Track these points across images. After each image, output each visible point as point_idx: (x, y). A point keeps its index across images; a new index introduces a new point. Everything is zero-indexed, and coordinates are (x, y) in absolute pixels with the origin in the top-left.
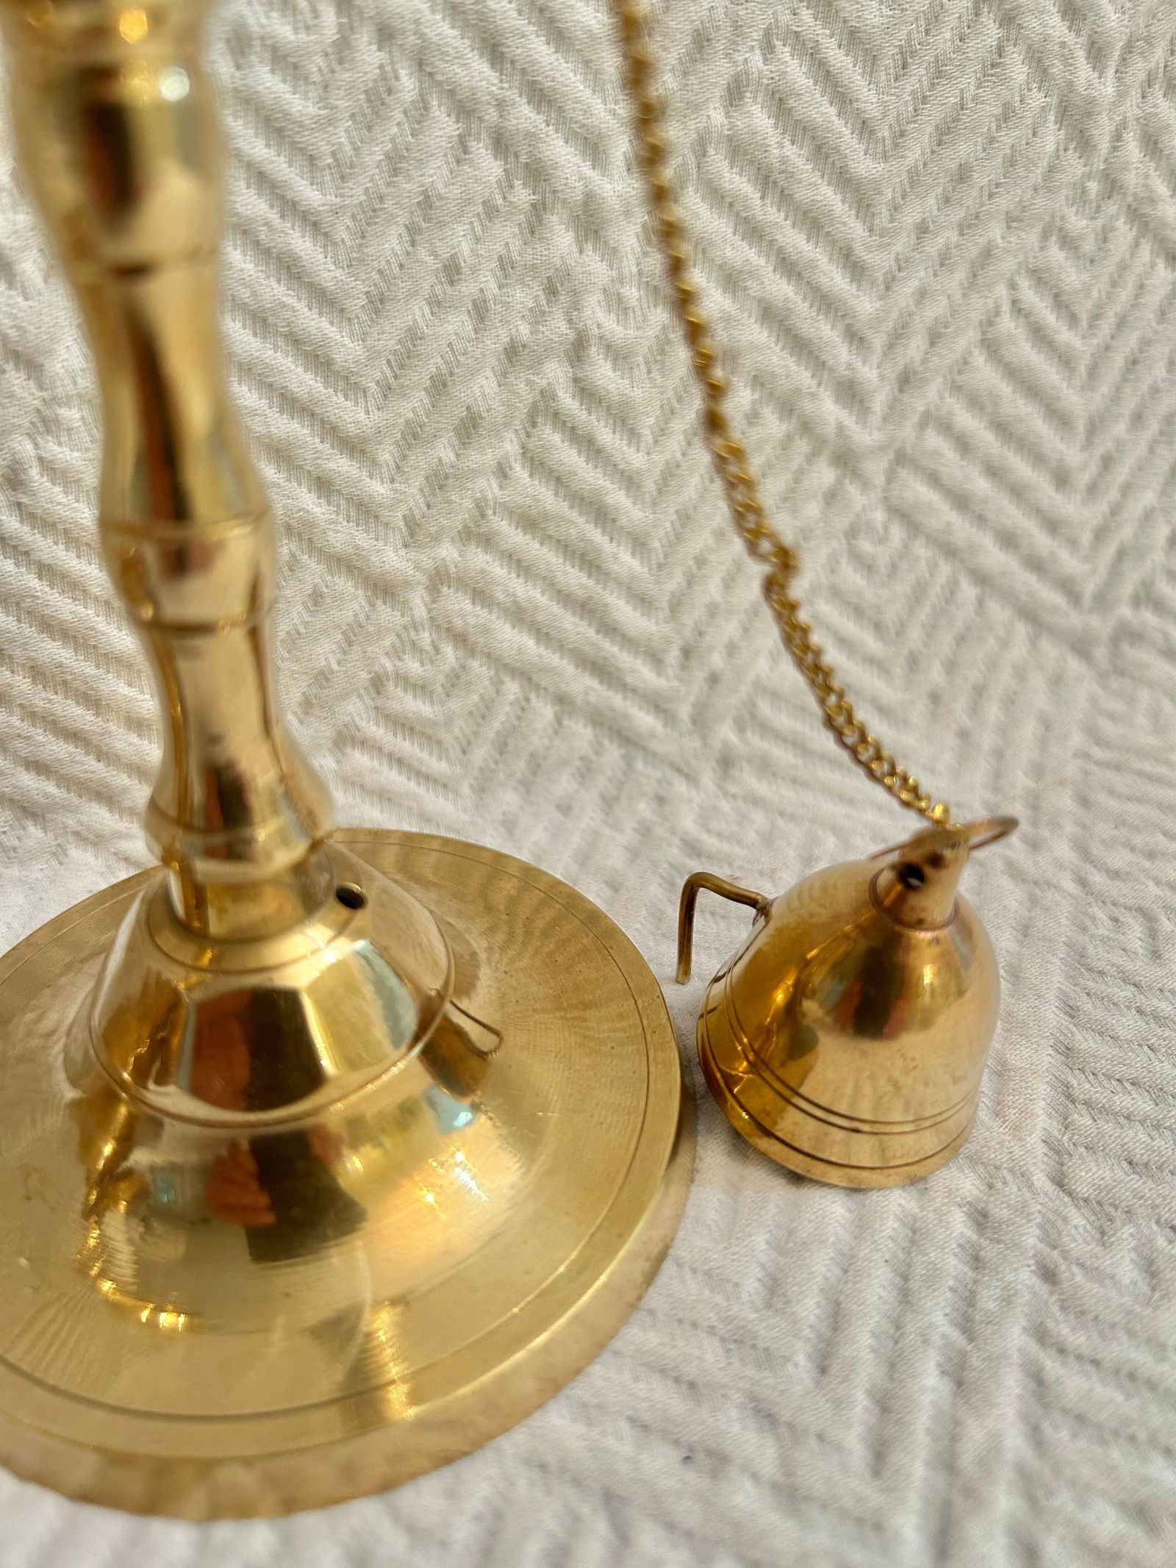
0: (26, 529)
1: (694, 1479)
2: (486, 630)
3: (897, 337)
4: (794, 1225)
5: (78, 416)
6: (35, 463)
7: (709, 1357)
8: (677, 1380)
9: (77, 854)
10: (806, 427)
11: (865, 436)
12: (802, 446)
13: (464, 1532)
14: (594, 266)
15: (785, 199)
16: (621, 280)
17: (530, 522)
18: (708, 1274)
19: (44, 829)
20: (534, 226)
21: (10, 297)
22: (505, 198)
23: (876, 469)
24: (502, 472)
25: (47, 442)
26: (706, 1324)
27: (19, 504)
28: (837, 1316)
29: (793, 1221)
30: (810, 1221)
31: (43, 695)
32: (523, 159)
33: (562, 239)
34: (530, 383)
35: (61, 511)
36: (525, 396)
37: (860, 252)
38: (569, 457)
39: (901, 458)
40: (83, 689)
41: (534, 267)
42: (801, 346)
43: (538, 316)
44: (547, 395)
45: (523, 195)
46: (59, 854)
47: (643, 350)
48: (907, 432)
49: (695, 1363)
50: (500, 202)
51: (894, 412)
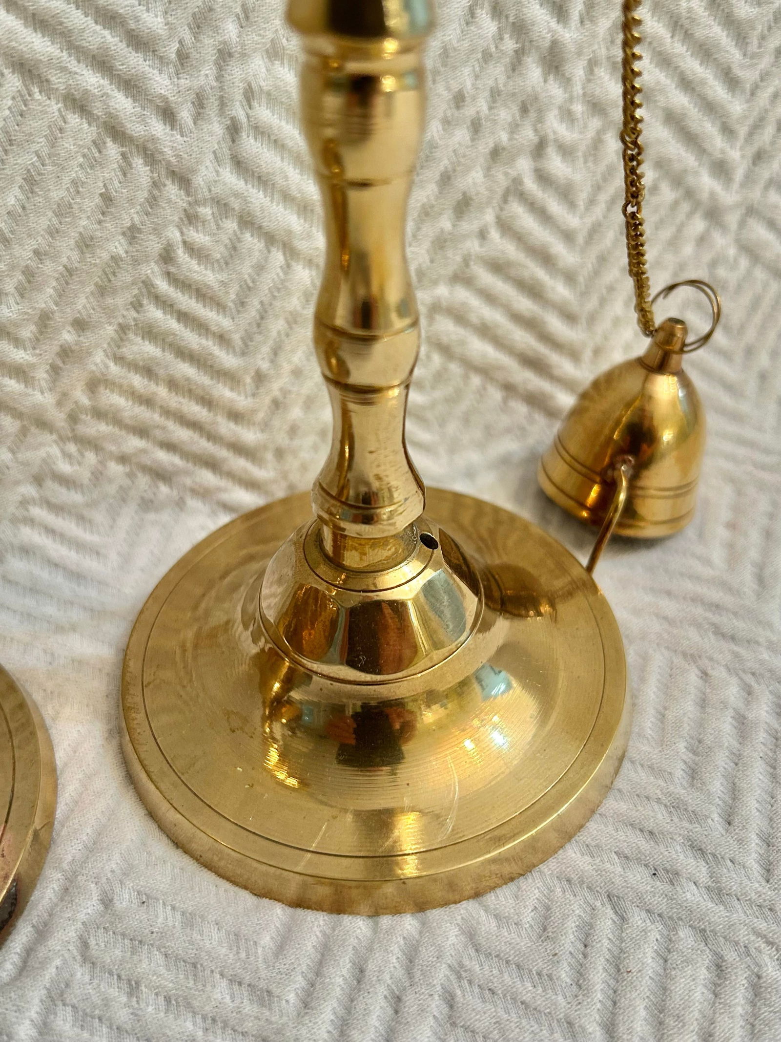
0: (172, 289)
1: (660, 886)
2: (462, 343)
3: (757, 126)
4: (701, 736)
5: (210, 212)
6: (181, 245)
7: (660, 816)
8: (641, 830)
9: (192, 503)
10: (690, 194)
11: (729, 197)
12: (685, 207)
13: (528, 917)
14: (555, 91)
15: (688, 36)
16: (571, 99)
17: (498, 267)
18: (651, 767)
19: (171, 487)
20: (516, 65)
21: (172, 135)
22: (497, 47)
23: (732, 219)
24: (483, 235)
25: (189, 230)
26: (656, 796)
27: (168, 274)
28: (734, 791)
29: (700, 734)
30: (711, 734)
31: (176, 399)
32: (511, 19)
33: (534, 73)
34: (506, 174)
35: (196, 276)
36: (502, 181)
37: (737, 71)
38: (527, 222)
39: (751, 211)
40: (202, 394)
41: (514, 94)
42: (690, 139)
43: (514, 128)
44: (517, 181)
45: (510, 45)
46: (180, 504)
47: (582, 148)
48: (755, 194)
49: (652, 820)
50: (493, 50)
51: (749, 179)
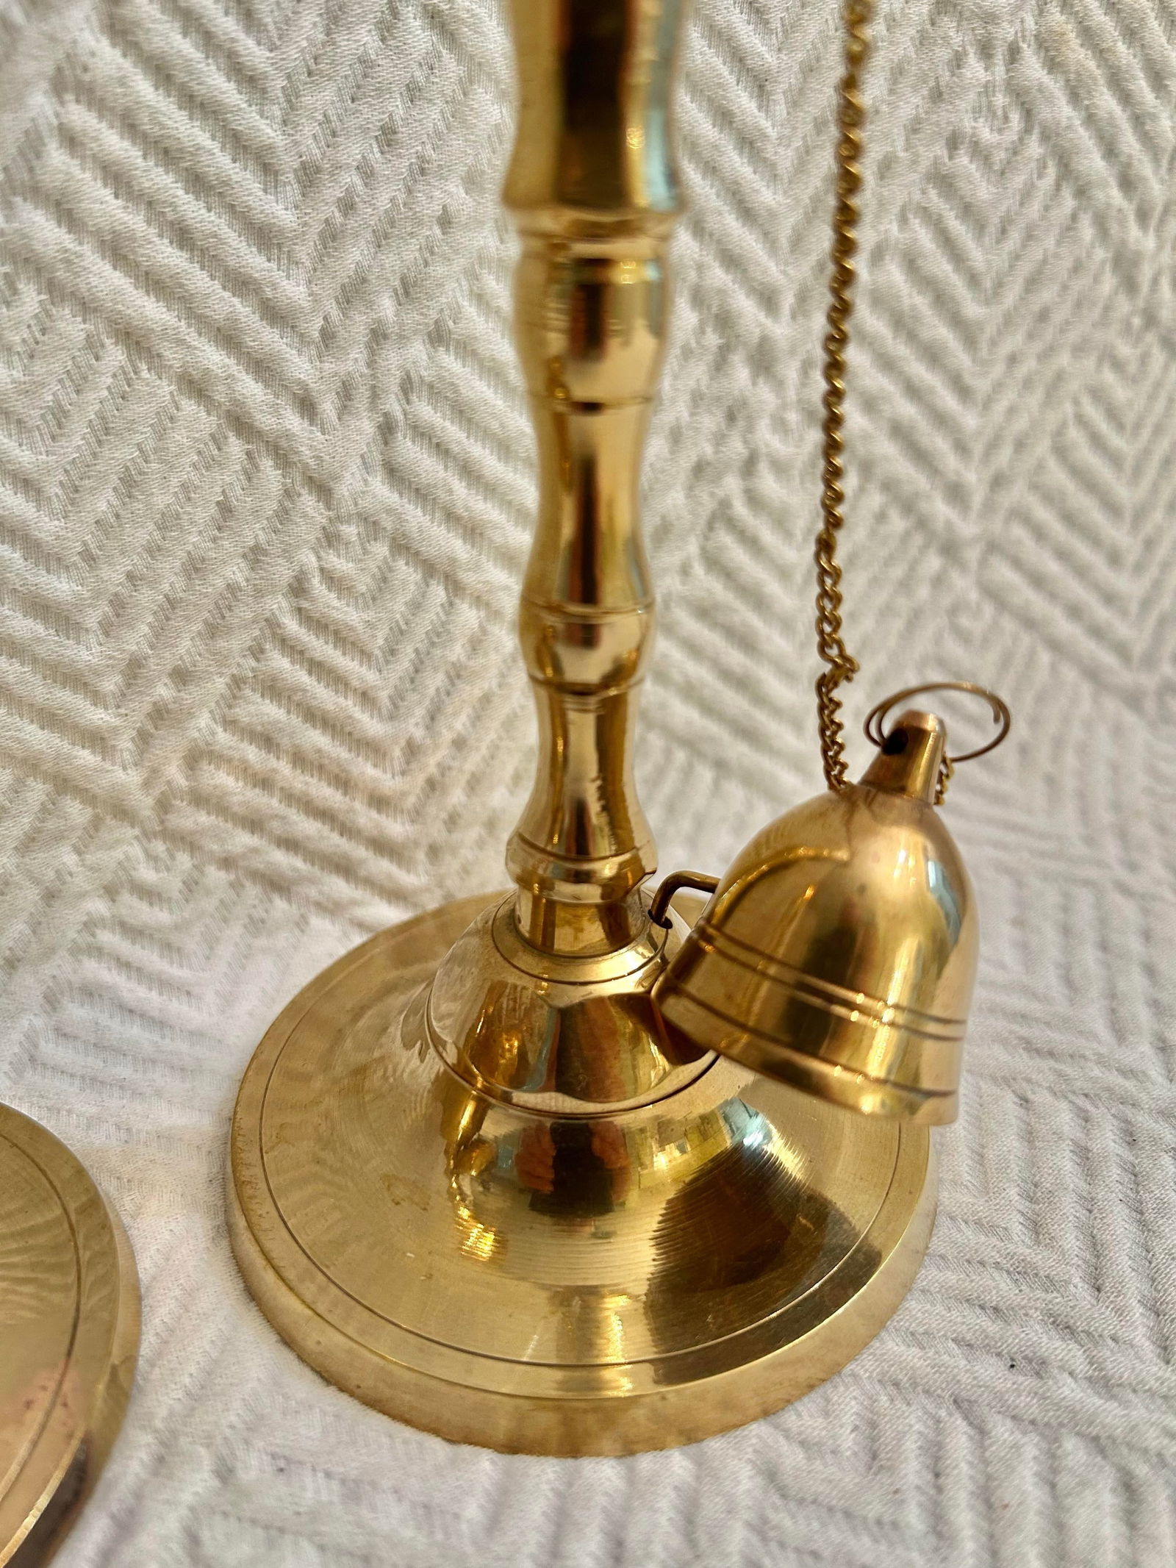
0: (303, 631)
1: (1027, 1382)
2: (663, 706)
3: (993, 446)
4: (1037, 1178)
5: (356, 532)
6: (317, 573)
7: (1003, 1285)
8: (982, 1307)
9: (318, 922)
10: (922, 523)
11: (968, 529)
12: (918, 539)
13: (848, 1441)
14: (765, 395)
15: (912, 337)
16: (784, 406)
17: (704, 612)
18: (978, 1223)
19: (289, 901)
20: (720, 364)
21: (311, 432)
22: (698, 343)
23: (972, 555)
24: (685, 571)
25: (329, 554)
26: (992, 1260)
27: (300, 610)
28: (1095, 1246)
29: (1035, 1175)
30: (1049, 1174)
31: (301, 778)
32: (714, 310)
33: (741, 373)
34: (712, 494)
35: (335, 614)
36: (708, 505)
37: (968, 379)
38: (738, 555)
39: (992, 547)
40: (336, 771)
41: (718, 399)
42: (920, 456)
43: (719, 439)
44: (725, 504)
45: (713, 339)
46: (301, 924)
47: (799, 465)
48: (997, 526)
49: (994, 1292)
50: (694, 345)
51: (989, 508)
